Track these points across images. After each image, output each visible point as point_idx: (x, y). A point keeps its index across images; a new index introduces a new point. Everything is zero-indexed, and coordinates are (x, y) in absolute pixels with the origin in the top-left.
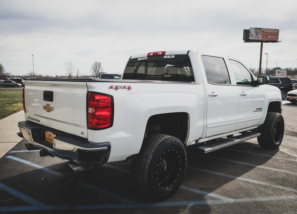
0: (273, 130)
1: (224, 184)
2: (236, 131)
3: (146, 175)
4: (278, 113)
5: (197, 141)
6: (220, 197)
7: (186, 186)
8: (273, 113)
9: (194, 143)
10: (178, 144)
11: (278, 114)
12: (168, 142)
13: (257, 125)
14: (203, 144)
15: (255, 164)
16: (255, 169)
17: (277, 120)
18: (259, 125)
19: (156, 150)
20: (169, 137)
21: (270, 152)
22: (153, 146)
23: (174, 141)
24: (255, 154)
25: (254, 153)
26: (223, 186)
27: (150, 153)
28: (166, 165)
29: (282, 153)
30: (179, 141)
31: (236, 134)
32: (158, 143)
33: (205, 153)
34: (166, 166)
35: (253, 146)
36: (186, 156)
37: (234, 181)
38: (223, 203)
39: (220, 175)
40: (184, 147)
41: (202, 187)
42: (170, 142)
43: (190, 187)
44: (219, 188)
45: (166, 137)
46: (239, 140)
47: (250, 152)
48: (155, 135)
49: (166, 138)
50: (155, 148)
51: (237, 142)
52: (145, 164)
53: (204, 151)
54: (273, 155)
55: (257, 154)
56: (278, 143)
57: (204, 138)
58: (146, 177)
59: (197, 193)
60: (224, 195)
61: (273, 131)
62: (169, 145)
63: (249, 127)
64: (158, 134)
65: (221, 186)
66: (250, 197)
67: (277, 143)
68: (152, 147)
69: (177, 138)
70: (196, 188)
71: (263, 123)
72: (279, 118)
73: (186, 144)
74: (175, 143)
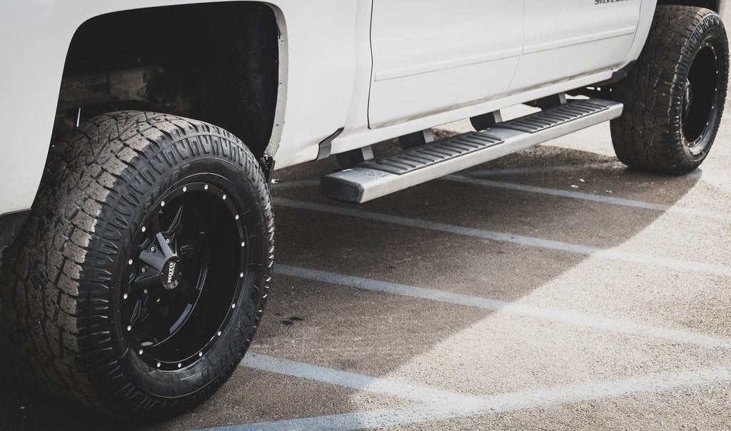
0: (676, 88)
1: (447, 336)
2: (510, 94)
3: (74, 311)
4: (703, 11)
5: (325, 143)
6: (420, 392)
7: (275, 356)
8: (681, 7)
9: (311, 153)
10: (231, 158)
11: (703, 13)
12: (179, 147)
13: (610, 67)
14: (353, 159)
15: (589, 245)
16: (585, 264)
17: (700, 41)
18: (617, 65)
19: (118, 189)
20: (185, 123)
21: (662, 190)
22: (104, 170)
23: (208, 147)
24: (597, 198)
25: (590, 197)
26: (439, 347)
27: (90, 202)
28: (172, 259)
29: (710, 189)
30: (231, 144)
31: (513, 109)
32: (130, 156)
33: (365, 198)
34: (172, 265)
35: (594, 166)
36: (270, 214)
37: (488, 322)
38: (430, 418)
39: (431, 301)
40: (258, 175)
41: (346, 354)
42: (186, 152)
43: (292, 359)
44: (419, 353)
45: (170, 123)
46: (526, 135)
47: (577, 190)
48: (114, 117)
49: (170, 128)
50: (110, 182)
51: (513, 144)
52: (66, 258)
53: (357, 190)
54: (671, 203)
55: (605, 199)
56: (696, 149)
57: (359, 129)
58: (74, 321)
59: (319, 384)
60: (439, 383)
61: (679, 90)
62: (186, 165)
63: (571, 78)
64: (131, 113)
65: (431, 345)
66: (551, 384)
67: (691, 146)
68: (100, 175)
69: (221, 130)
70: (321, 363)
71: (636, 58)
72: (704, 35)
73: (270, 159)
74: (215, 153)
